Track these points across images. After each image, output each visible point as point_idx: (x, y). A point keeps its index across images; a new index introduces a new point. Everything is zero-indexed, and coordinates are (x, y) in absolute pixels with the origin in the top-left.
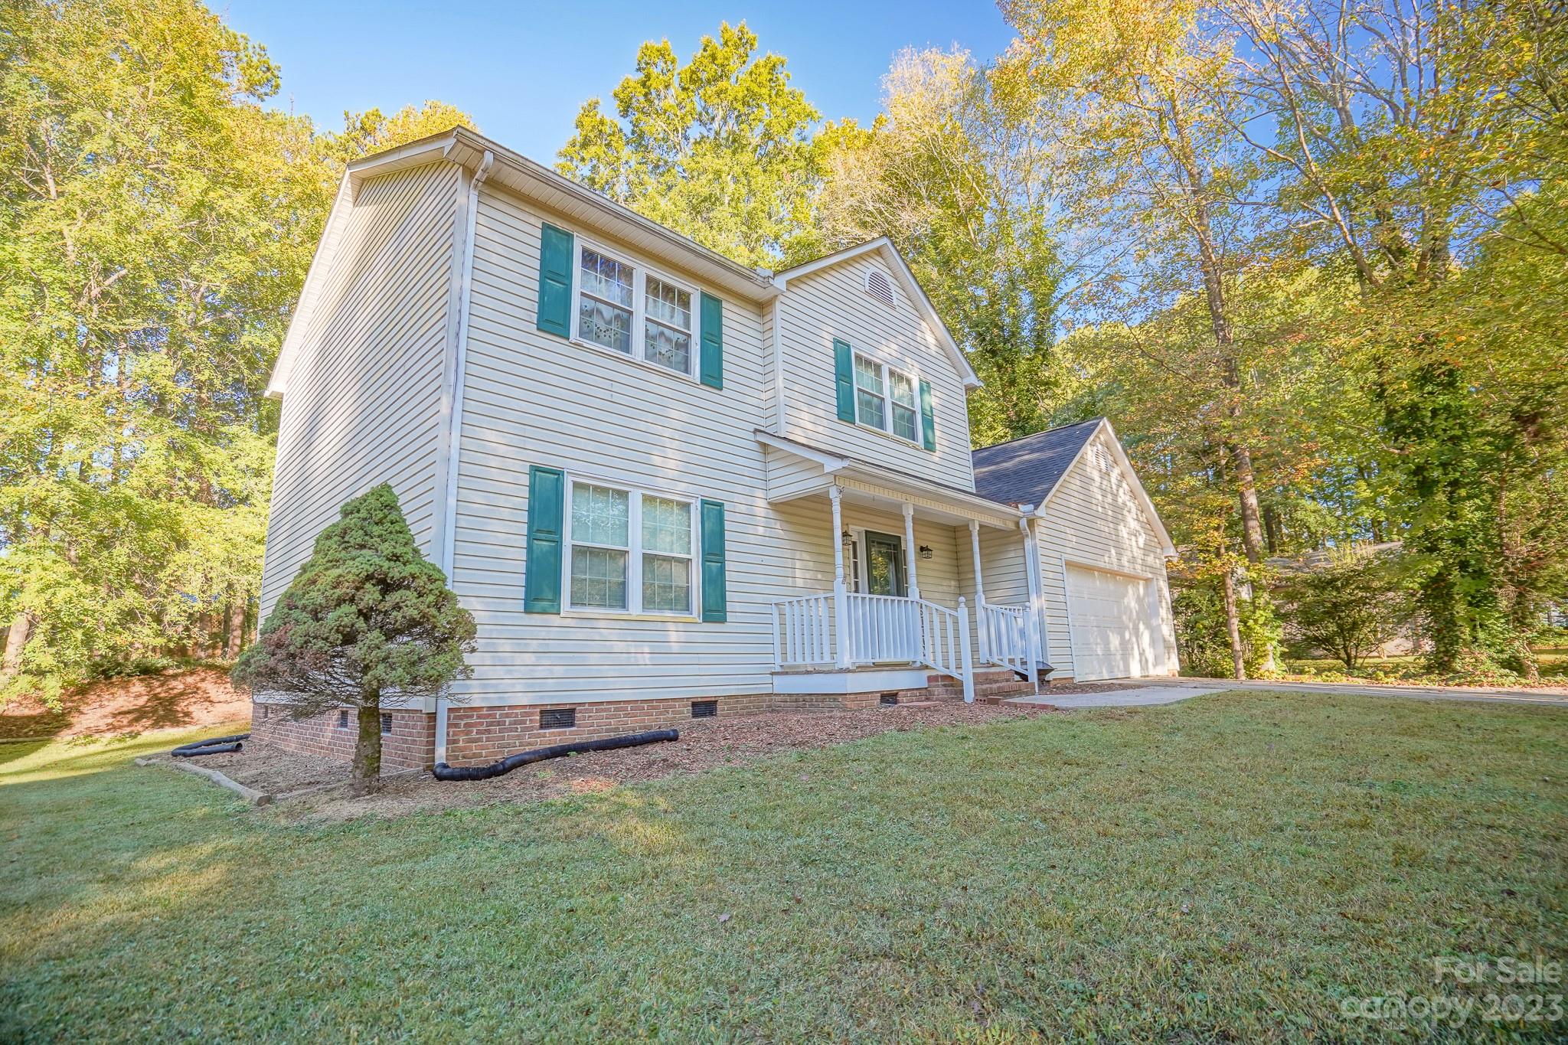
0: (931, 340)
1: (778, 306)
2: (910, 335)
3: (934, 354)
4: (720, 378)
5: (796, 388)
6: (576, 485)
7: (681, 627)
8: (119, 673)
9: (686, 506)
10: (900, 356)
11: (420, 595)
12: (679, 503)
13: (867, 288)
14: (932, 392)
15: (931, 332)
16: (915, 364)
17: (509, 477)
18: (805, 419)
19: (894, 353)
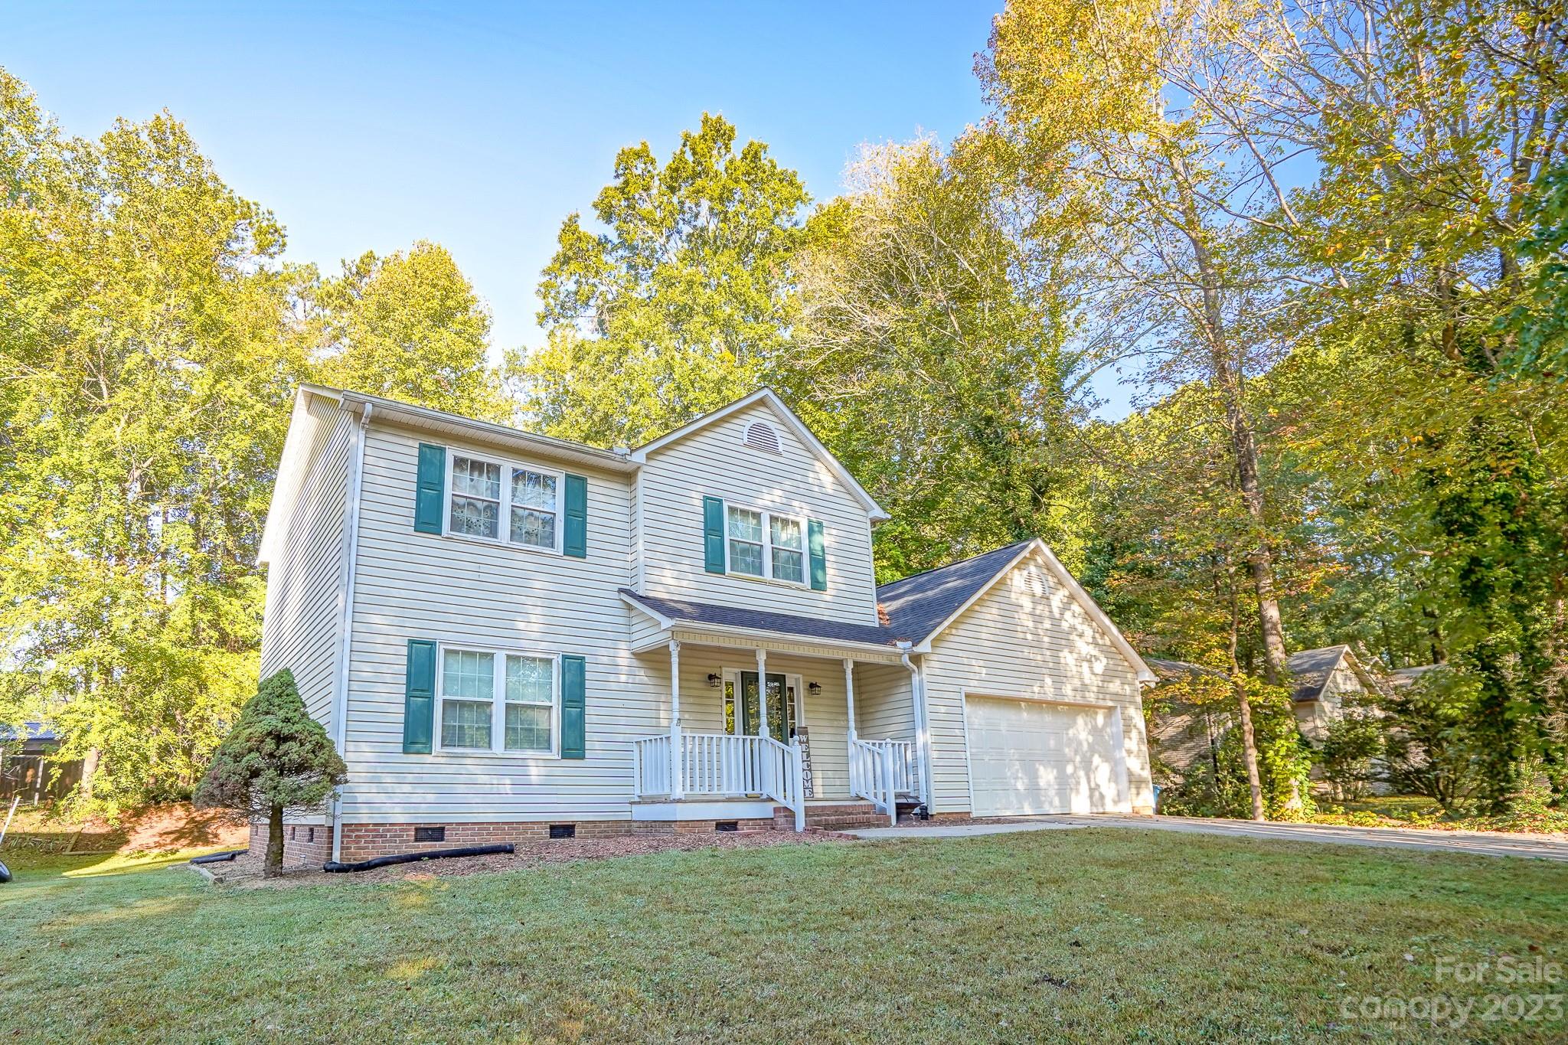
0: (827, 479)
1: (641, 475)
2: (799, 478)
3: (830, 492)
4: (584, 547)
5: (660, 548)
6: (447, 651)
7: (541, 763)
8: (165, 799)
9: (549, 661)
10: (785, 501)
11: (302, 745)
12: (541, 660)
13: (746, 441)
14: (825, 531)
15: (827, 472)
16: (804, 505)
17: (391, 650)
18: (668, 577)
19: (777, 499)
